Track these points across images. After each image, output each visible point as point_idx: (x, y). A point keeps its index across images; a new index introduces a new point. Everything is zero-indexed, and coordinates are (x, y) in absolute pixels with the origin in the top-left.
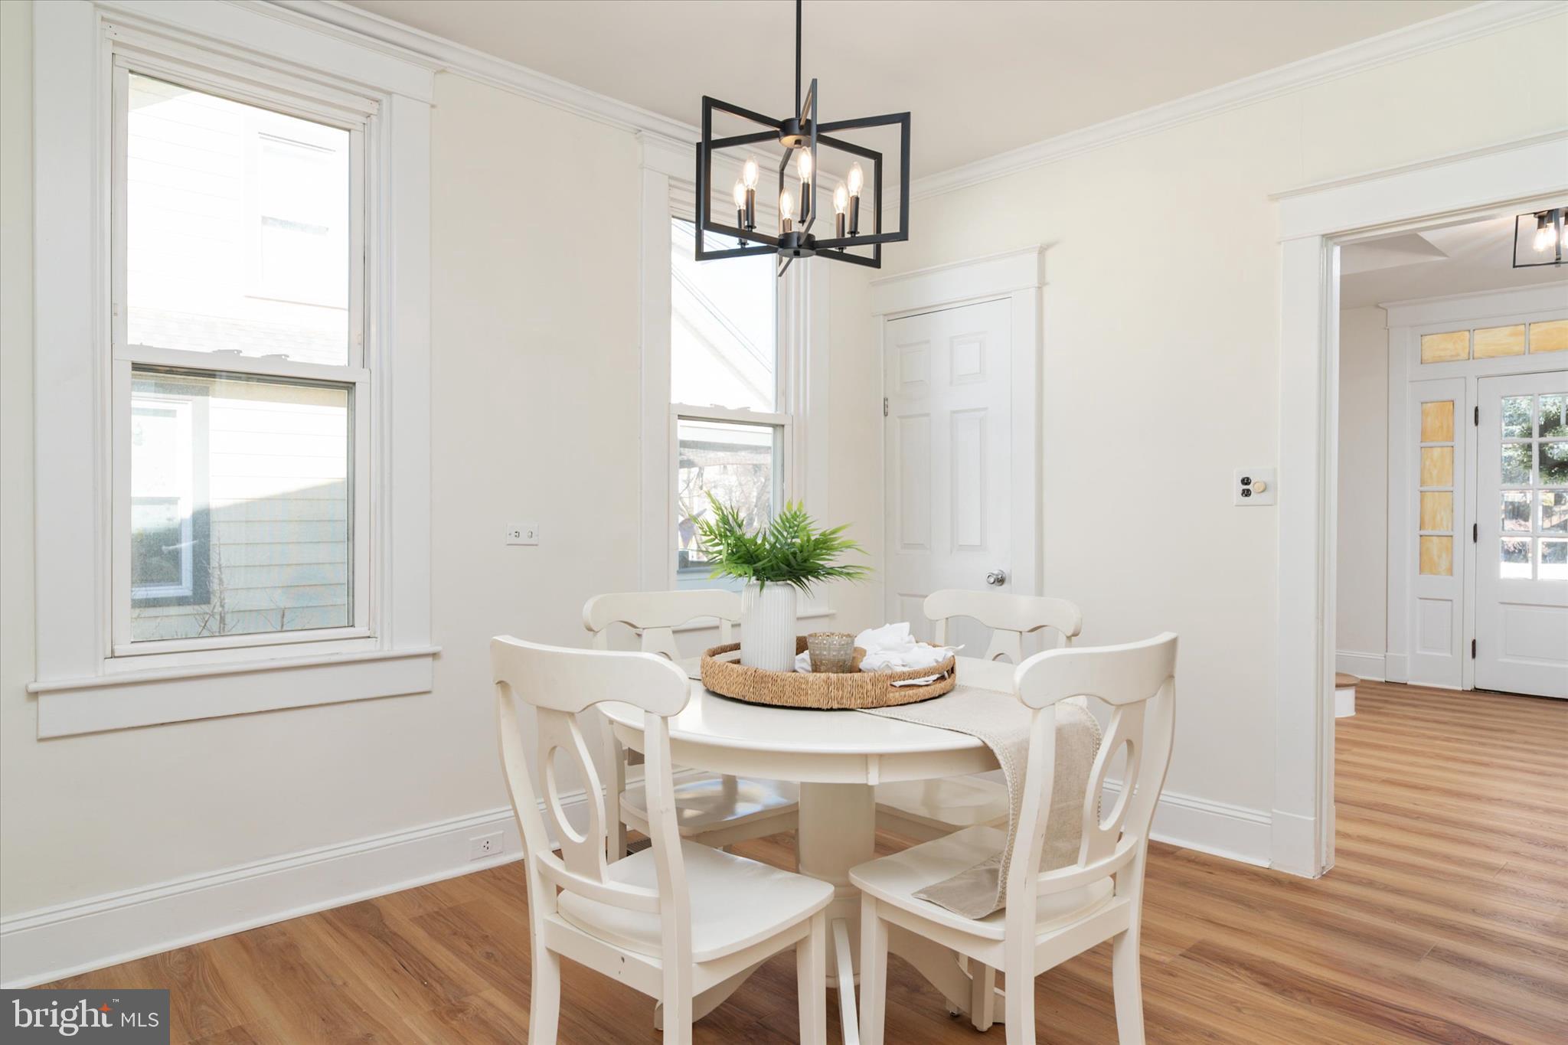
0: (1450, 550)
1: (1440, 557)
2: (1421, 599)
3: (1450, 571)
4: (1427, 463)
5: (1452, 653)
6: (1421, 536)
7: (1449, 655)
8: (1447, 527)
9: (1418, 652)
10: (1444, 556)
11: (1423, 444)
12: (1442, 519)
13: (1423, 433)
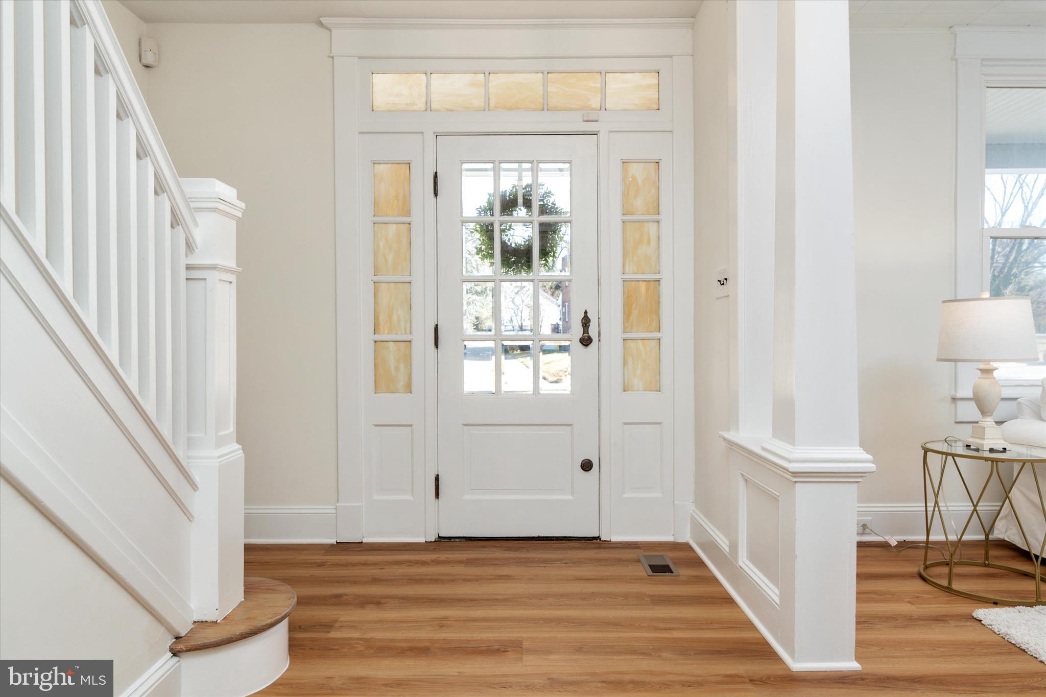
0: (408, 359)
1: (397, 369)
2: (376, 426)
3: (409, 389)
4: (382, 244)
5: (413, 495)
6: (375, 342)
7: (410, 498)
8: (405, 329)
9: (375, 497)
10: (402, 366)
11: (377, 219)
12: (399, 321)
13: (376, 204)
